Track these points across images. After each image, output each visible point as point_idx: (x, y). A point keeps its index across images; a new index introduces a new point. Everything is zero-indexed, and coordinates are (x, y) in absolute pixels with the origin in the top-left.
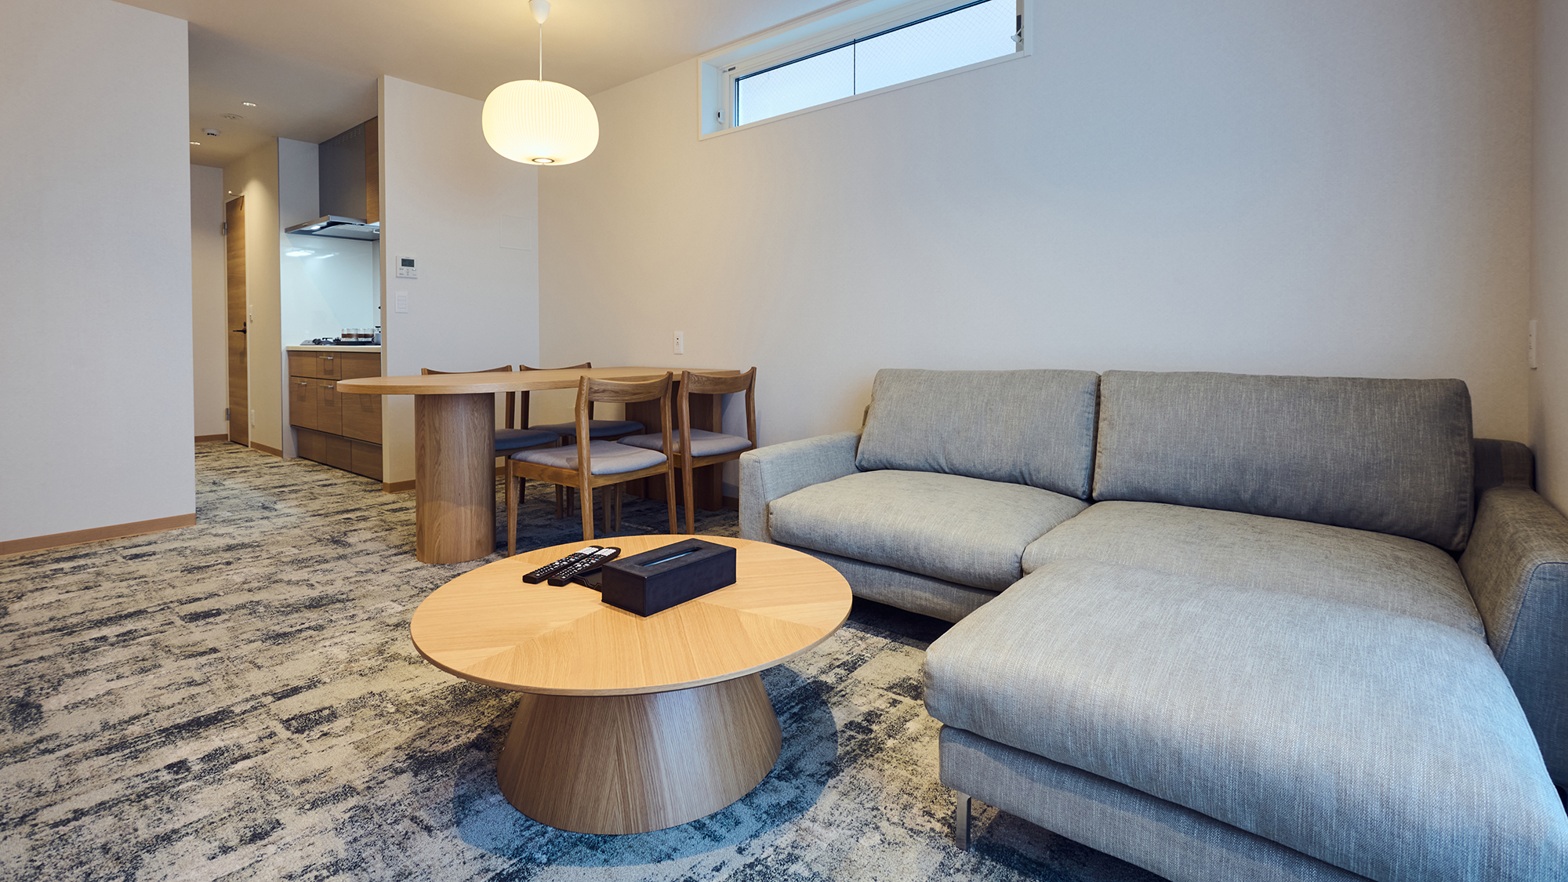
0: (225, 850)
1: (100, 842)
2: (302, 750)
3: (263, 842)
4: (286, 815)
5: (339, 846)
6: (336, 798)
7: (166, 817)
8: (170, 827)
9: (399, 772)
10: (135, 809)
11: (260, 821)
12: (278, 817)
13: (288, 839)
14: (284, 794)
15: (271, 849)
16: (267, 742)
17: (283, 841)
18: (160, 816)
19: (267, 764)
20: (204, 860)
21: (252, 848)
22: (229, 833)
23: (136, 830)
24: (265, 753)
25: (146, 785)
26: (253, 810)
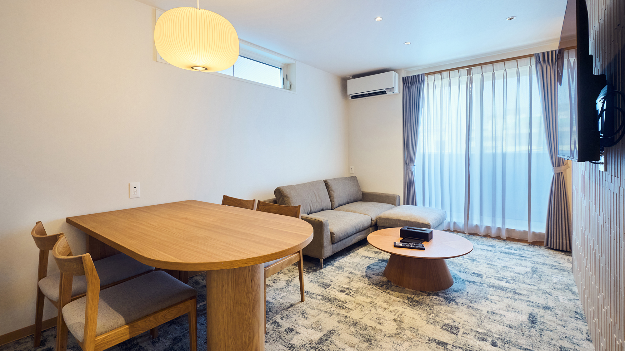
0: (501, 315)
1: (524, 337)
2: (464, 323)
3: (494, 311)
4: (485, 312)
5: (483, 301)
6: (473, 308)
7: (507, 331)
8: (508, 328)
9: (457, 303)
10: (512, 340)
11: (490, 315)
12: (486, 313)
13: (489, 308)
14: (480, 317)
15: (493, 309)
16: (467, 332)
17: (491, 309)
18: (508, 333)
19: (475, 326)
20: (506, 317)
21: (496, 312)
22: (498, 318)
23: (515, 333)
24: (472, 329)
25: (505, 345)
26: (489, 318)
